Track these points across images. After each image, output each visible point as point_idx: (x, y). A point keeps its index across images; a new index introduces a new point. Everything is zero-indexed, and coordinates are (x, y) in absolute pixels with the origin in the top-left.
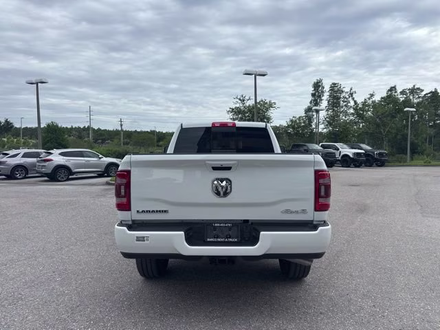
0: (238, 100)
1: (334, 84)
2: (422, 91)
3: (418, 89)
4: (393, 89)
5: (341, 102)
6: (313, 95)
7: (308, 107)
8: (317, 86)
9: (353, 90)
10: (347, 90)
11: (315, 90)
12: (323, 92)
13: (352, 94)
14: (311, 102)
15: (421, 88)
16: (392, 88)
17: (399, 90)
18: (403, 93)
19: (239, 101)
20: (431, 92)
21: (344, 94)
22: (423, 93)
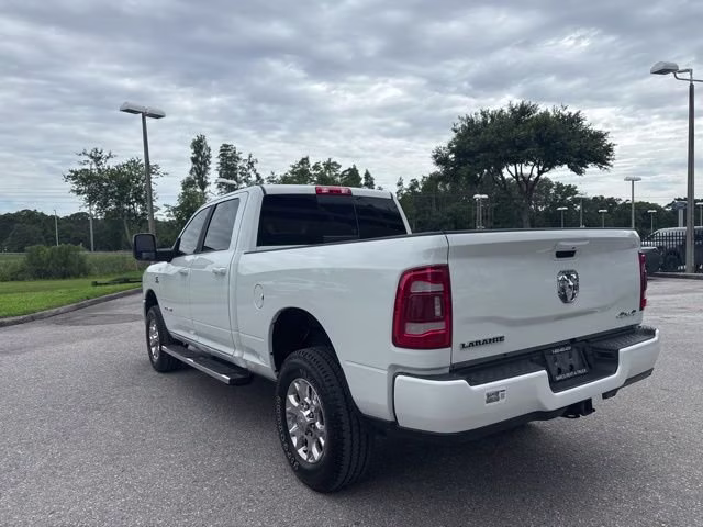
0: (87, 158)
1: (225, 146)
2: (339, 166)
3: (335, 163)
4: (305, 161)
5: (239, 175)
6: (194, 160)
7: (188, 178)
8: (199, 145)
9: (253, 157)
10: (244, 156)
11: (196, 152)
12: (208, 156)
13: (251, 164)
14: (191, 172)
15: (338, 163)
16: (303, 159)
17: (312, 163)
18: (316, 167)
19: (91, 160)
20: (350, 169)
21: (240, 164)
22: (341, 170)
